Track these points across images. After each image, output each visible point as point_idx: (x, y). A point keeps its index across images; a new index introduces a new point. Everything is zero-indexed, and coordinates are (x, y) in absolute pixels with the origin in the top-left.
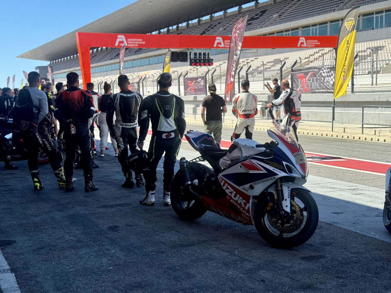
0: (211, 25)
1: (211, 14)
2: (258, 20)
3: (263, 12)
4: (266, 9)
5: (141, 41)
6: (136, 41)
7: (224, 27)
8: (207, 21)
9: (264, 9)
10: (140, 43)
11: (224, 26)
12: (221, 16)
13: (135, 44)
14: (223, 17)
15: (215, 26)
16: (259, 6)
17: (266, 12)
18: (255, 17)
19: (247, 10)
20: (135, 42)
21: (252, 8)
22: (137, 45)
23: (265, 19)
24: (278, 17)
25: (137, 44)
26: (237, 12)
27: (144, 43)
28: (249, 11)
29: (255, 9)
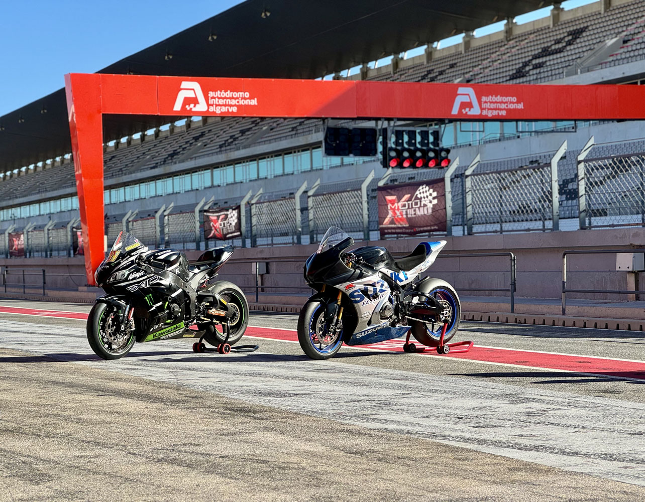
0: (429, 72)
1: (430, 41)
4: (585, 25)
7: (467, 76)
9: (578, 27)
11: (467, 73)
12: (457, 46)
13: (231, 106)
16: (565, 17)
17: (584, 34)
19: (529, 29)
20: (229, 101)
21: (545, 25)
22: (235, 109)
23: (583, 52)
24: (621, 44)
25: (235, 105)
26: (502, 36)
27: (254, 102)
28: (534, 33)
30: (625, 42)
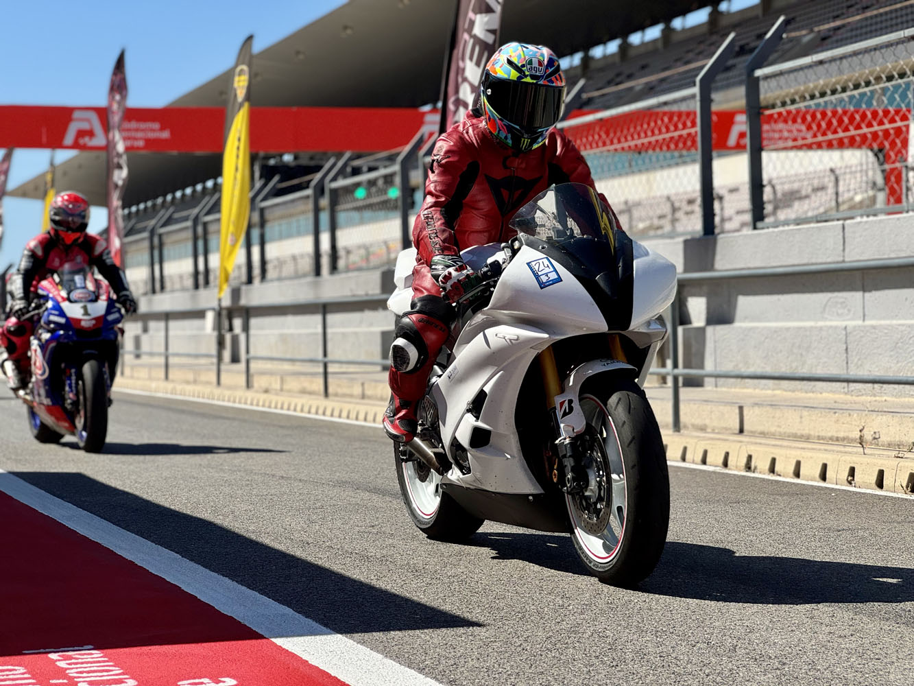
1: (624, 34)
5: (153, 130)
6: (137, 130)
10: (151, 135)
12: (654, 41)
13: (135, 139)
14: (660, 45)
18: (753, 45)
20: (133, 134)
22: (141, 143)
25: (141, 139)
26: (705, 29)
27: (166, 135)
30: (824, 39)
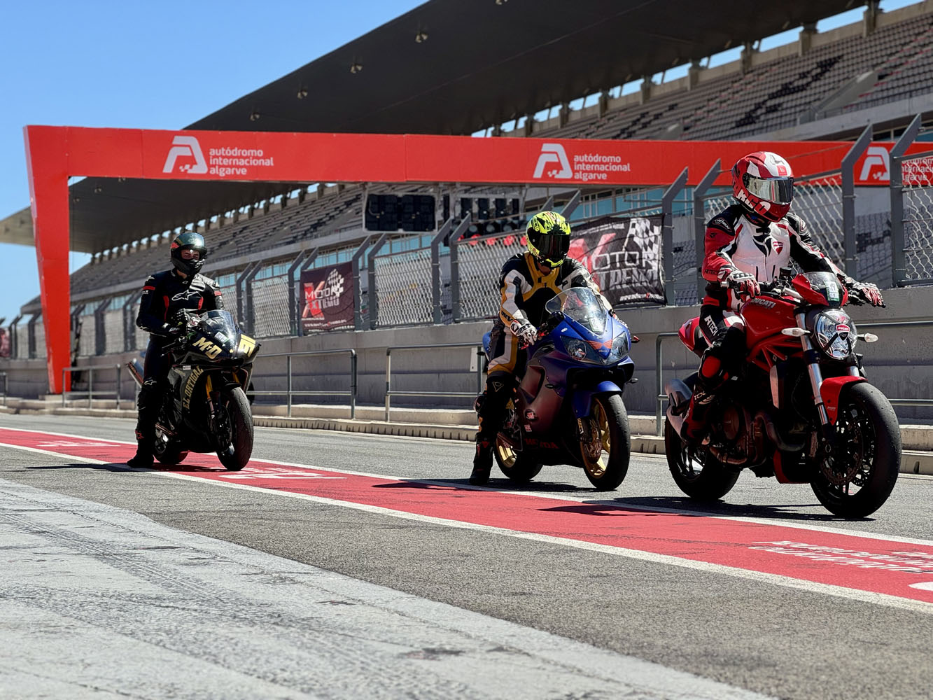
0: (643, 115)
1: (648, 74)
2: (804, 93)
3: (826, 66)
6: (240, 157)
7: (687, 121)
8: (632, 101)
9: (831, 56)
11: (688, 117)
12: (682, 80)
14: (688, 84)
15: (657, 117)
16: (817, 43)
17: (836, 66)
18: (796, 84)
19: (773, 58)
20: (236, 161)
22: (244, 171)
24: (876, 80)
25: (245, 166)
26: (738, 68)
27: (269, 162)
28: (779, 63)
29: (803, 54)
30: (881, 77)
